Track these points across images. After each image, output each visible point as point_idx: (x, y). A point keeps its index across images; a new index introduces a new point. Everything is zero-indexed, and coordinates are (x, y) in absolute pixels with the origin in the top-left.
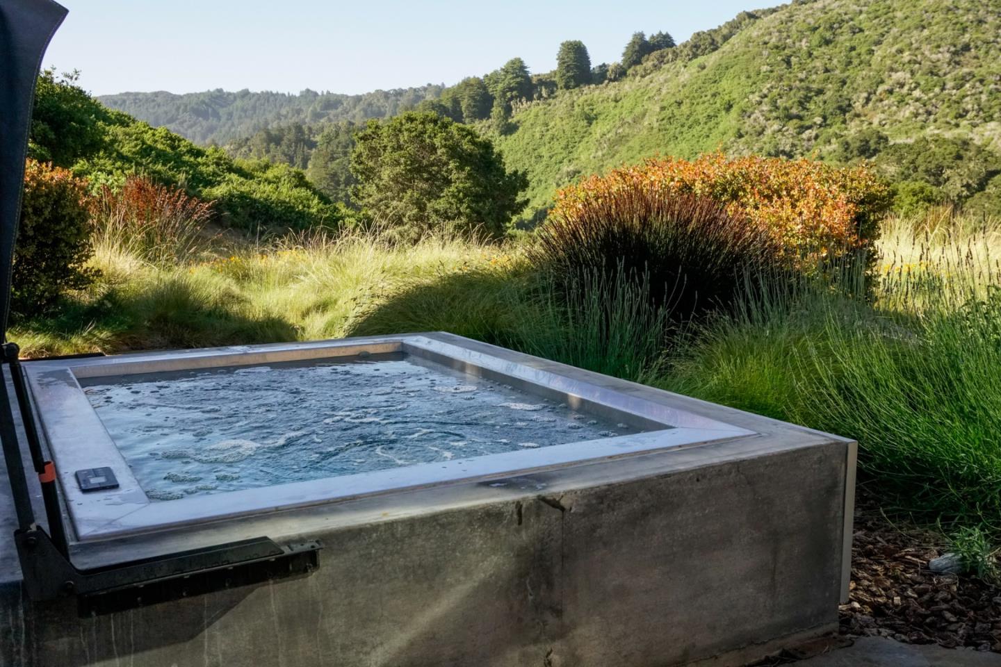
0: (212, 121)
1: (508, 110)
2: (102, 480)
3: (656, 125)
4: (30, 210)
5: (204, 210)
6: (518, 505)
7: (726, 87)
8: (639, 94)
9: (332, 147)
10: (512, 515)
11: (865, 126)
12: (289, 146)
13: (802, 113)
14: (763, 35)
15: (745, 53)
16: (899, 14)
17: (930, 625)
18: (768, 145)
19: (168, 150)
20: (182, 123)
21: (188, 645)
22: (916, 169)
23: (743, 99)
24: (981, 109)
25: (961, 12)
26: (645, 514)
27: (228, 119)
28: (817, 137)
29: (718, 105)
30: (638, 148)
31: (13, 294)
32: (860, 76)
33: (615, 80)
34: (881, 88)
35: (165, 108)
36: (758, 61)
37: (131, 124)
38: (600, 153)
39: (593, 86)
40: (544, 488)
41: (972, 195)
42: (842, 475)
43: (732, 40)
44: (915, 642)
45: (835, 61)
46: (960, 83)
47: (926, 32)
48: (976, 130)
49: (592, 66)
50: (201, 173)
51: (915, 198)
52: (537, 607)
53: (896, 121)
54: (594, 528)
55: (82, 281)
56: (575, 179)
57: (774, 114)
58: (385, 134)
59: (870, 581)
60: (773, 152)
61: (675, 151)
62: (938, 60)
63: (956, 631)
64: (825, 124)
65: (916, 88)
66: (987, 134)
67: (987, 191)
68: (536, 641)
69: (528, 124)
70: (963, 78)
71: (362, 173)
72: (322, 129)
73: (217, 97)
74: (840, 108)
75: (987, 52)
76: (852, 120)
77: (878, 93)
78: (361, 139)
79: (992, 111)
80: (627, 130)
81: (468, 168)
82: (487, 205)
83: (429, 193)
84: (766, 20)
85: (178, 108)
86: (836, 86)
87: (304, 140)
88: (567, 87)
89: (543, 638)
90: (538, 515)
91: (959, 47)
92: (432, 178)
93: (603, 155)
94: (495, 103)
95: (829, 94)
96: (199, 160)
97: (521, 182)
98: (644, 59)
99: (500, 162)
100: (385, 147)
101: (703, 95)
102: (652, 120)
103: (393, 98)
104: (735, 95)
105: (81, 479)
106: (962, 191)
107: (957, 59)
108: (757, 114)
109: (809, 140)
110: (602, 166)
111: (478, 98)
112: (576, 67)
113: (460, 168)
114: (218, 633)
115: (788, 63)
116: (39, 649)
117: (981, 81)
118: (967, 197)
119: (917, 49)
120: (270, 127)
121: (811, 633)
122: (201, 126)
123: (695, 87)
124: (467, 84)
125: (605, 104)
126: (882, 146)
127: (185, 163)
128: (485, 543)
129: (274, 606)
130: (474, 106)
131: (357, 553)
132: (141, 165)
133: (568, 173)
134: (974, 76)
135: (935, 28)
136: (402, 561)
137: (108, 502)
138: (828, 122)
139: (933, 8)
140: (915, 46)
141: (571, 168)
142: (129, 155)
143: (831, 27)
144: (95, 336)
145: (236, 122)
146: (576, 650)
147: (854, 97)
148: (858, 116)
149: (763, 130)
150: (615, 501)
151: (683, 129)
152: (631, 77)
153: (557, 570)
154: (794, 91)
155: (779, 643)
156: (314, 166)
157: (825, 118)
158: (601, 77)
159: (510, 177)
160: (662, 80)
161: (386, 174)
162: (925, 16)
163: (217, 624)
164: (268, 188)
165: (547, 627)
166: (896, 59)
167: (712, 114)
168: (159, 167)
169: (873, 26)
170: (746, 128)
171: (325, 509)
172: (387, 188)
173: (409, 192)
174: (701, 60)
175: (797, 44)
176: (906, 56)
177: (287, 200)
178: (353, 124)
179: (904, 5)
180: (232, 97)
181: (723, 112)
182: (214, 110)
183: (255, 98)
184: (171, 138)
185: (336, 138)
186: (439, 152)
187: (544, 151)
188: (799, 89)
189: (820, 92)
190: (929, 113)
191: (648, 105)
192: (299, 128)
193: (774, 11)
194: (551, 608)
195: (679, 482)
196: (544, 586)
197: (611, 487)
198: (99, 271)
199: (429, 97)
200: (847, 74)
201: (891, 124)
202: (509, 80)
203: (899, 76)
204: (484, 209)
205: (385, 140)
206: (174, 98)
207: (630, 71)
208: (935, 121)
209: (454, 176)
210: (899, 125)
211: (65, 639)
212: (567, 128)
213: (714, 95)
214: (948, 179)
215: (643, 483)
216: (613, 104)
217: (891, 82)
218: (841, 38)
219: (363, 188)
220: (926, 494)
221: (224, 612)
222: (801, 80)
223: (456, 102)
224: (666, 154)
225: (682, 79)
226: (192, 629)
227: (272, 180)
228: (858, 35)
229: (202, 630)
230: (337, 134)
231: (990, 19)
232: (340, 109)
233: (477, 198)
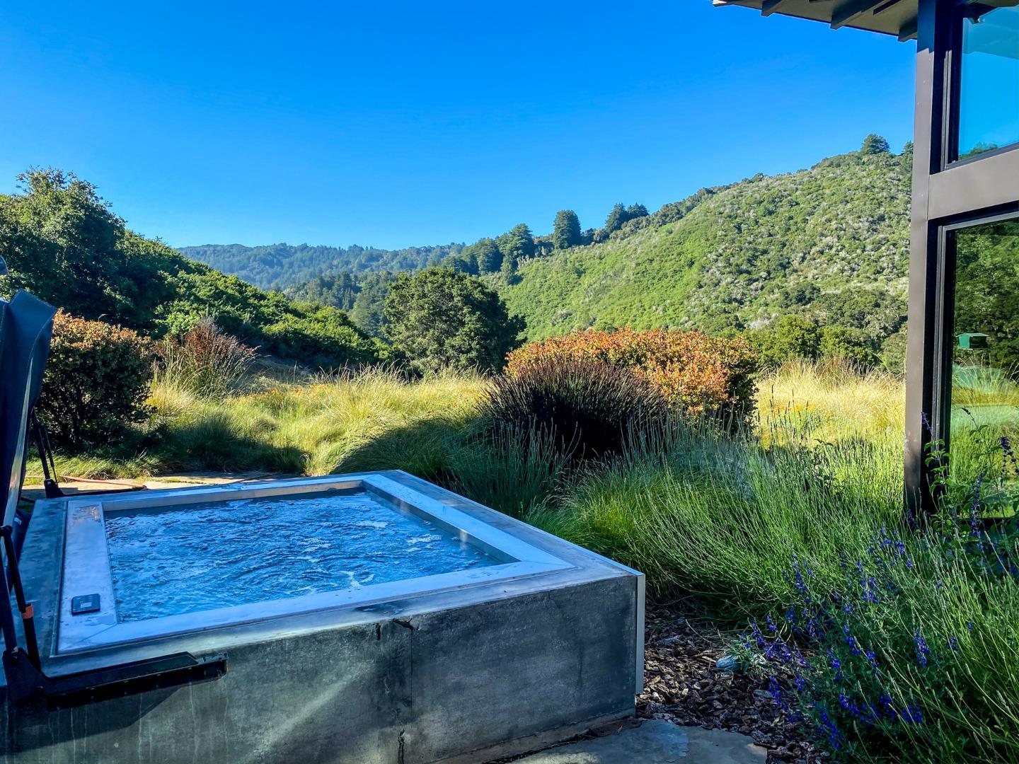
0: (277, 269)
1: (515, 265)
2: (89, 605)
3: (632, 277)
4: (100, 363)
5: (251, 353)
6: (378, 625)
7: (689, 248)
8: (619, 253)
9: (374, 292)
10: (372, 633)
11: (801, 280)
12: (339, 290)
13: (750, 269)
14: (718, 206)
15: (704, 221)
16: (827, 191)
17: (702, 711)
18: (723, 294)
19: (237, 294)
20: (251, 270)
21: (127, 730)
22: (842, 314)
23: (702, 257)
24: (895, 267)
25: (877, 190)
26: (476, 630)
27: (289, 268)
28: (762, 288)
29: (682, 262)
30: (618, 296)
31: (85, 426)
32: (797, 240)
33: (600, 242)
34: (814, 249)
35: (238, 258)
36: (715, 227)
37: (208, 273)
38: (587, 300)
39: (582, 246)
40: (400, 612)
41: (889, 335)
42: (634, 599)
43: (694, 211)
44: (687, 724)
45: (777, 228)
46: (878, 246)
47: (849, 206)
48: (890, 283)
49: (582, 231)
50: (263, 313)
51: (837, 340)
52: (392, 698)
53: (826, 275)
54: (436, 642)
55: (141, 416)
56: (567, 320)
57: (728, 269)
58: (413, 285)
59: (672, 675)
60: (727, 299)
61: (648, 299)
62: (860, 228)
63: (718, 716)
64: (769, 277)
65: (842, 249)
66: (899, 286)
67: (900, 332)
68: (392, 724)
69: (530, 276)
70: (879, 242)
71: (394, 315)
72: (366, 278)
73: (281, 250)
74: (781, 265)
75: (898, 222)
76: (791, 275)
77: (811, 253)
78: (394, 288)
79: (904, 268)
80: (609, 282)
81: (478, 313)
82: (493, 343)
83: (447, 332)
84: (721, 195)
85: (249, 258)
86: (778, 247)
87: (350, 286)
88: (562, 247)
89: (397, 722)
90: (393, 633)
91: (876, 217)
92: (450, 320)
93: (590, 301)
94: (504, 259)
95: (772, 254)
96: (262, 302)
97: (520, 324)
98: (623, 226)
99: (504, 308)
100: (413, 295)
101: (670, 254)
102: (629, 274)
103: (424, 254)
104: (696, 254)
105: (75, 603)
106: (881, 333)
107: (874, 227)
108: (714, 269)
109: (756, 290)
110: (589, 310)
111: (491, 255)
112: (569, 231)
113: (472, 313)
114: (149, 721)
115: (739, 229)
116: (18, 733)
117: (894, 245)
118: (885, 337)
119: (843, 219)
120: (323, 275)
121: (613, 717)
122: (268, 272)
123: (664, 247)
124: (482, 244)
125: (592, 261)
126: (815, 295)
127: (250, 305)
128: (352, 653)
129: (192, 702)
130: (488, 262)
131: (255, 662)
132: (214, 306)
133: (562, 315)
134: (888, 241)
135: (857, 202)
136: (288, 667)
137: (88, 623)
138: (771, 276)
139: (855, 187)
140: (840, 216)
141: (564, 311)
142: (205, 298)
143: (774, 201)
144: (145, 462)
145: (296, 270)
146: (423, 730)
147: (793, 256)
148: (796, 271)
149: (719, 282)
150: (452, 621)
151: (654, 281)
152: (613, 240)
153: (408, 671)
154: (743, 251)
155: (587, 724)
156: (359, 306)
157: (769, 273)
158: (588, 240)
159: (511, 321)
160: (637, 242)
161: (413, 316)
162: (848, 193)
163: (149, 714)
164: (317, 326)
165: (401, 714)
166: (825, 226)
167: (678, 269)
168: (228, 308)
169: (807, 200)
170: (705, 280)
171: (239, 629)
172: (414, 328)
173: (431, 331)
174: (668, 226)
175: (746, 214)
176: (834, 224)
177: (333, 336)
178: (391, 274)
179: (831, 185)
180: (293, 250)
181: (687, 268)
182: (278, 260)
183: (312, 251)
184: (239, 285)
185: (377, 284)
186: (456, 299)
187: (542, 297)
188: (748, 250)
189: (765, 252)
190: (853, 270)
191: (626, 262)
192: (347, 276)
193: (728, 188)
194: (403, 699)
195: (502, 606)
196: (397, 684)
197: (449, 611)
198: (155, 408)
199: (453, 254)
200: (786, 238)
201: (823, 278)
202: (517, 242)
203: (828, 240)
204: (490, 345)
205: (413, 290)
206: (247, 249)
207: (612, 235)
208: (858, 276)
209: (467, 319)
210: (829, 279)
211: (37, 727)
212: (561, 280)
213: (679, 254)
214: (869, 322)
215: (474, 607)
216: (598, 261)
217: (822, 245)
218: (782, 210)
219: (395, 327)
220: (727, 608)
221: (155, 706)
222: (750, 243)
223: (473, 258)
224: (640, 301)
225: (653, 241)
226: (129, 719)
227: (321, 319)
228: (794, 208)
229: (138, 719)
230: (378, 282)
231: (900, 196)
232: (380, 262)
233: (485, 336)
